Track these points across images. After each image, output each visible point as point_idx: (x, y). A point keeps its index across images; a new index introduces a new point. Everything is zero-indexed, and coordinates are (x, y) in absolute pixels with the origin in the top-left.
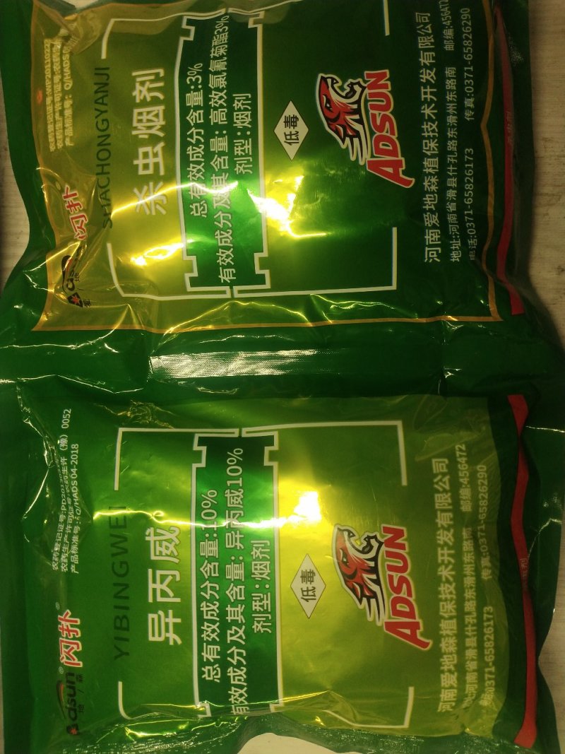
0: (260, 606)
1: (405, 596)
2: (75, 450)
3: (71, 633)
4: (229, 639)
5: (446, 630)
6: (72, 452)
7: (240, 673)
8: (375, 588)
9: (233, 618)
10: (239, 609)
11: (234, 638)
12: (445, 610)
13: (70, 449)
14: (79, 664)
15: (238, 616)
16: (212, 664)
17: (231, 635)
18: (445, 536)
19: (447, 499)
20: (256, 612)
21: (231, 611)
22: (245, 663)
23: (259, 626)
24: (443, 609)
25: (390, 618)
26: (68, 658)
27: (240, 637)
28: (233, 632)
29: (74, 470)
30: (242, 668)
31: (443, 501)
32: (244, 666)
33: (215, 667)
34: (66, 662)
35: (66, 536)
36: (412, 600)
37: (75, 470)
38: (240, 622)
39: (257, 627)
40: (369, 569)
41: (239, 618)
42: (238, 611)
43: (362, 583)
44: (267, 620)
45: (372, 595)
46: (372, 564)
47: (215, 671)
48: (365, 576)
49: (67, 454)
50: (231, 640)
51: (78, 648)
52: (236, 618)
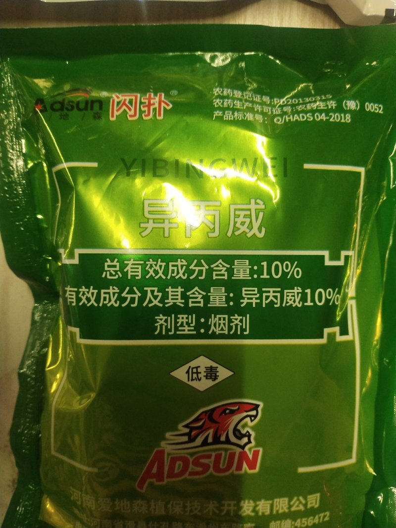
0: (182, 323)
1: (190, 470)
2: (345, 118)
3: (146, 109)
4: (149, 289)
5: (155, 505)
6: (342, 115)
7: (113, 300)
8: (199, 440)
9: (170, 293)
10: (180, 300)
11: (149, 295)
12: (174, 505)
13: (346, 112)
14: (113, 116)
15: (172, 299)
16: (121, 270)
17: (152, 292)
18: (248, 508)
19: (282, 508)
20: (176, 318)
21: (177, 292)
22: (124, 305)
23: (162, 322)
24: (176, 504)
25: (169, 454)
26: (118, 103)
27: (150, 301)
28: (156, 293)
29: (323, 117)
30: (118, 302)
31: (281, 505)
32: (120, 304)
33: (119, 273)
34: (113, 101)
35: (250, 105)
36: (186, 476)
37: (324, 119)
38: (166, 301)
39: (161, 319)
40: (218, 436)
41: (170, 300)
42: (177, 299)
43: (204, 428)
44: (168, 330)
45: (192, 438)
46: (223, 438)
47: (114, 273)
48: (211, 431)
49: (340, 109)
50: (147, 291)
51: (131, 116)
52: (170, 297)
